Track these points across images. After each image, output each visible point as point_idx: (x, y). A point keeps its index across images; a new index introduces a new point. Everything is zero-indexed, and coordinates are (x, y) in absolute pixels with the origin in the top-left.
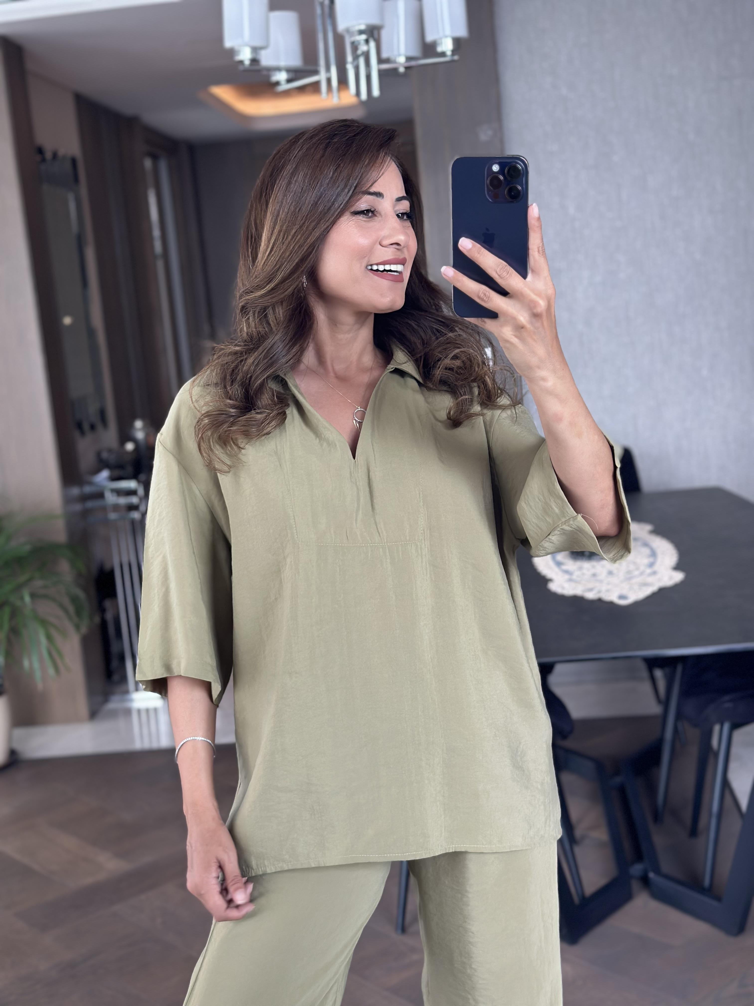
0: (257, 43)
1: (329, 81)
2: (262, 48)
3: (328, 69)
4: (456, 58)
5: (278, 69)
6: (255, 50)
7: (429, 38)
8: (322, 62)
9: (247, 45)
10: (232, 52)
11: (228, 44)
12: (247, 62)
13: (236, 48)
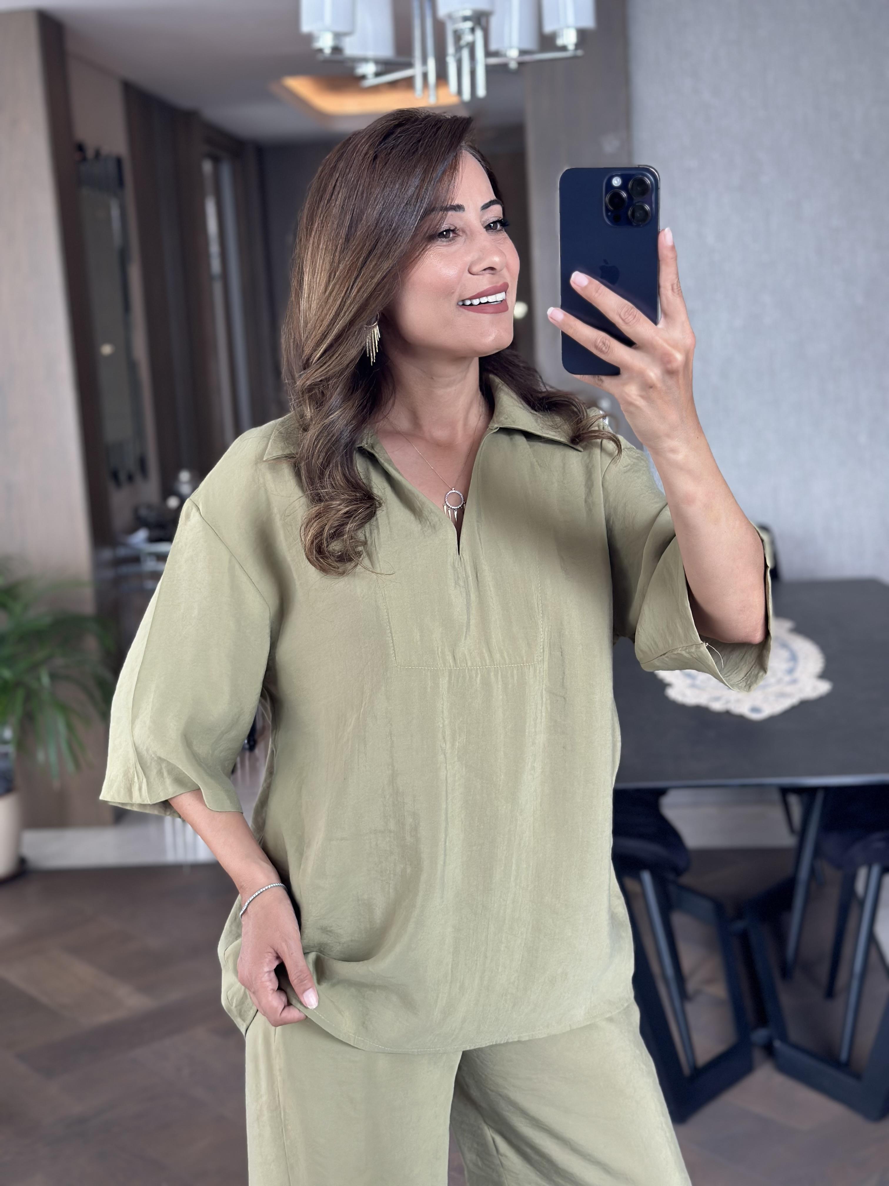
0: (341, 29)
1: (425, 76)
3: (424, 62)
4: (580, 53)
5: (365, 60)
6: (338, 36)
7: (548, 28)
8: (418, 52)
9: (327, 30)
10: (309, 38)
11: (306, 27)
12: (327, 51)
13: (315, 33)
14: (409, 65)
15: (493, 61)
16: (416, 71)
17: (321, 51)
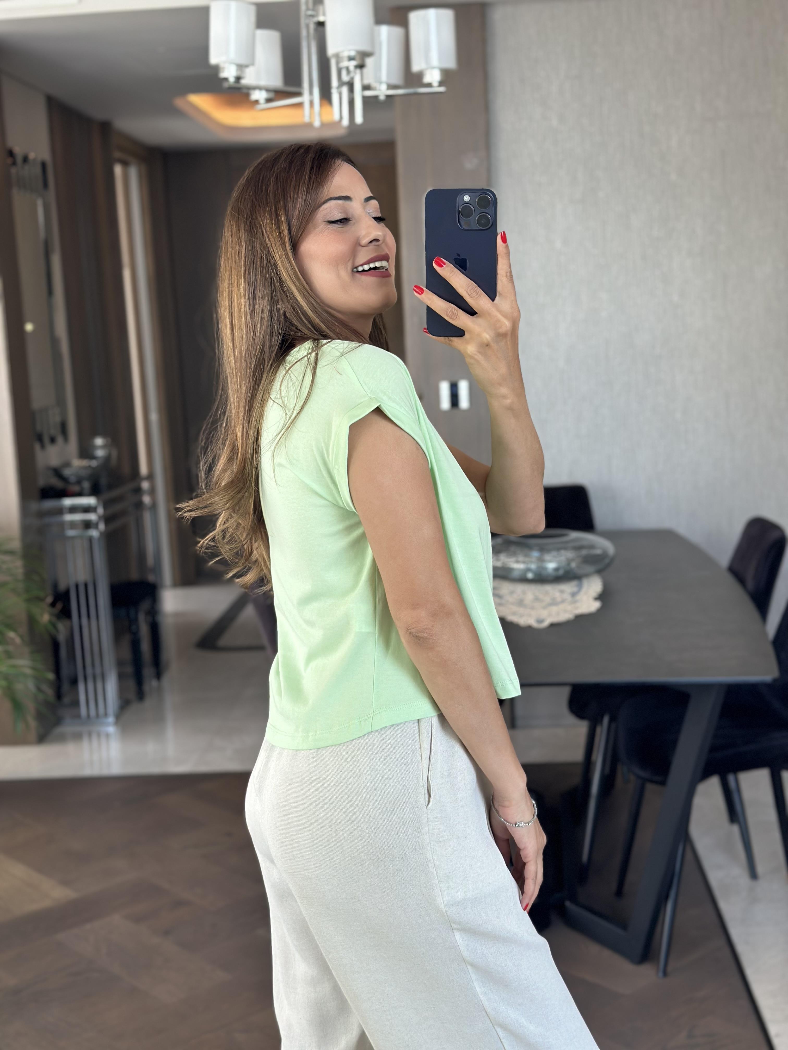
0: (243, 61)
1: (312, 103)
2: (247, 66)
3: (311, 93)
4: (442, 89)
5: (260, 88)
6: (241, 67)
7: (415, 68)
8: (306, 85)
9: (231, 63)
10: (216, 69)
11: (213, 60)
12: (232, 80)
13: (222, 65)
14: (299, 94)
15: (368, 93)
16: (305, 98)
17: (226, 79)
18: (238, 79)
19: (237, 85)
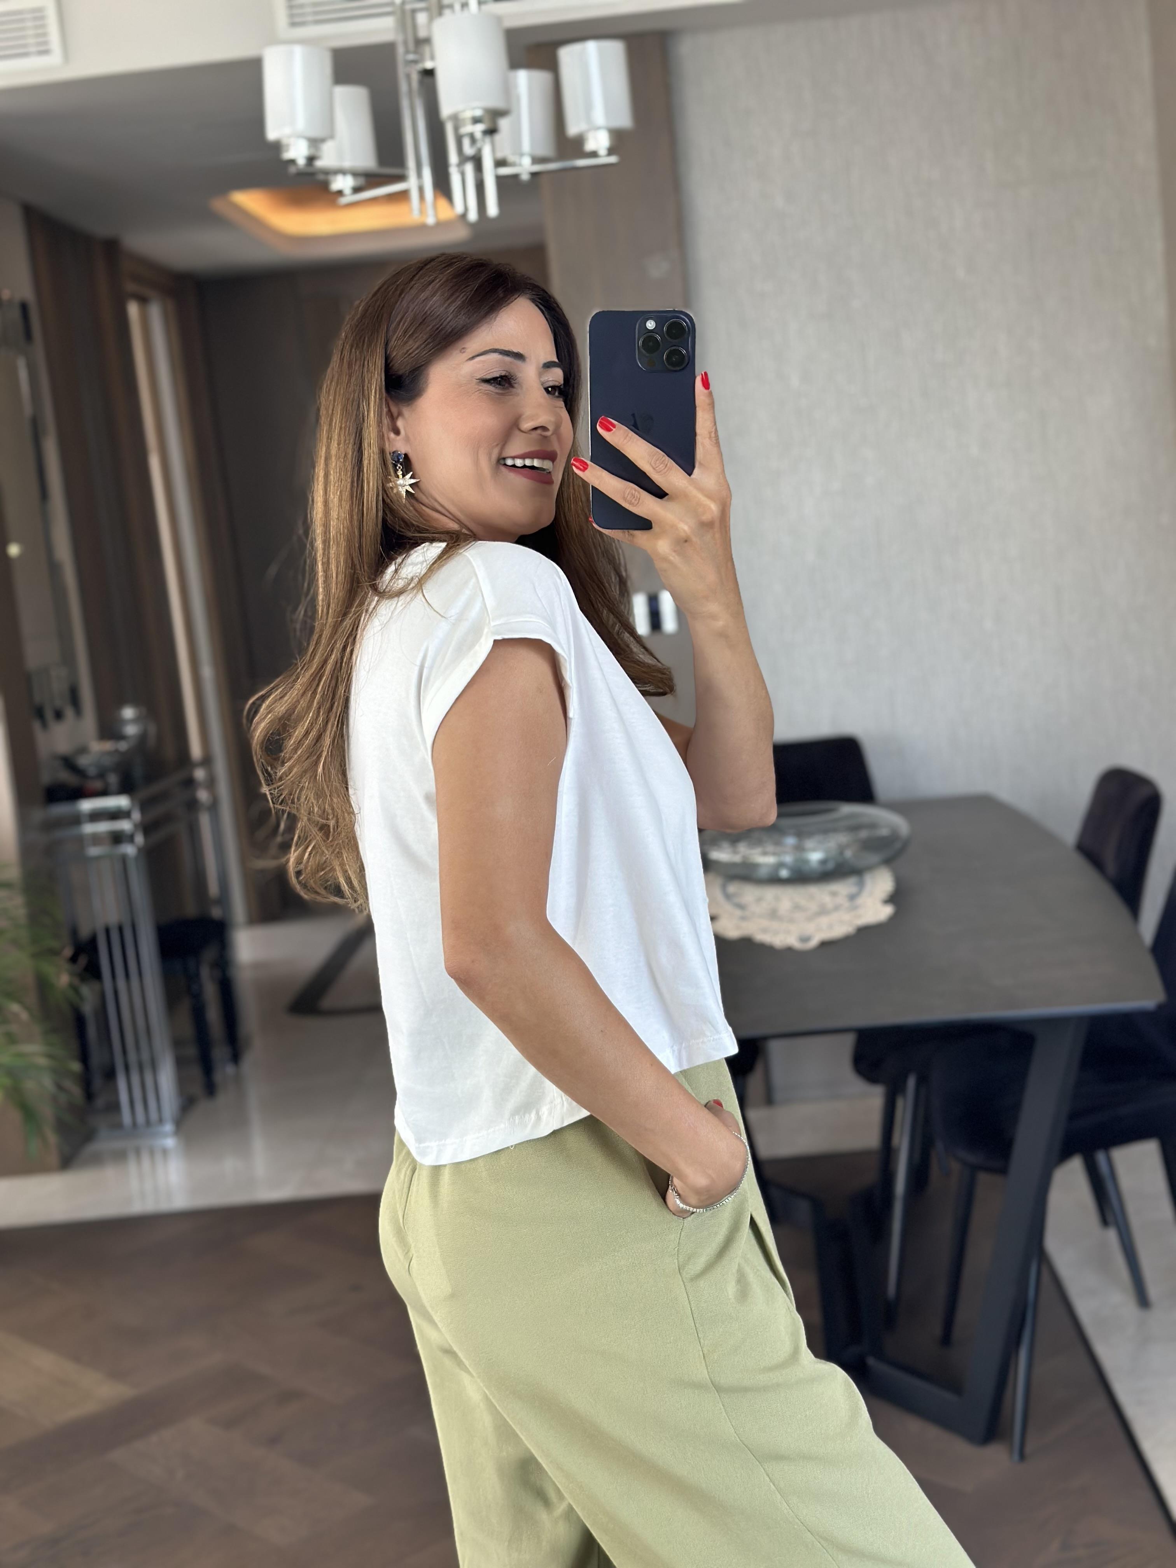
2: (323, 140)
4: (613, 159)
5: (343, 172)
6: (314, 142)
8: (411, 163)
9: (300, 136)
10: (277, 147)
11: (272, 134)
12: (301, 162)
13: (285, 141)
15: (504, 171)
16: (411, 183)
17: (292, 162)
18: (311, 159)
19: (310, 170)
